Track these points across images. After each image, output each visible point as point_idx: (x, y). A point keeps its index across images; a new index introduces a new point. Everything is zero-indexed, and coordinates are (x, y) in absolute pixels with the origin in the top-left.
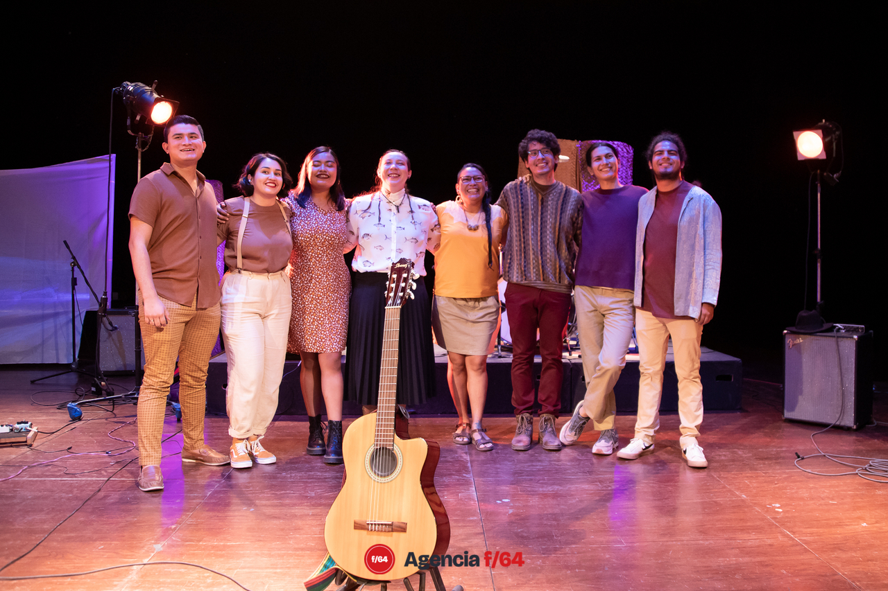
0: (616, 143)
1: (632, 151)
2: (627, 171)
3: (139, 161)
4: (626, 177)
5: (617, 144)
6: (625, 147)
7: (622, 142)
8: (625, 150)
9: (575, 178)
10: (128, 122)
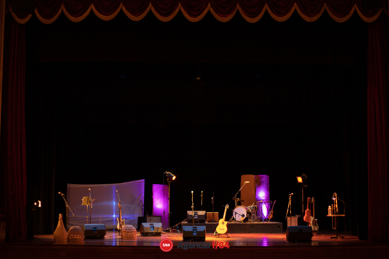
1: (269, 177)
2: (267, 182)
7: (266, 175)
8: (267, 177)
10: (168, 179)
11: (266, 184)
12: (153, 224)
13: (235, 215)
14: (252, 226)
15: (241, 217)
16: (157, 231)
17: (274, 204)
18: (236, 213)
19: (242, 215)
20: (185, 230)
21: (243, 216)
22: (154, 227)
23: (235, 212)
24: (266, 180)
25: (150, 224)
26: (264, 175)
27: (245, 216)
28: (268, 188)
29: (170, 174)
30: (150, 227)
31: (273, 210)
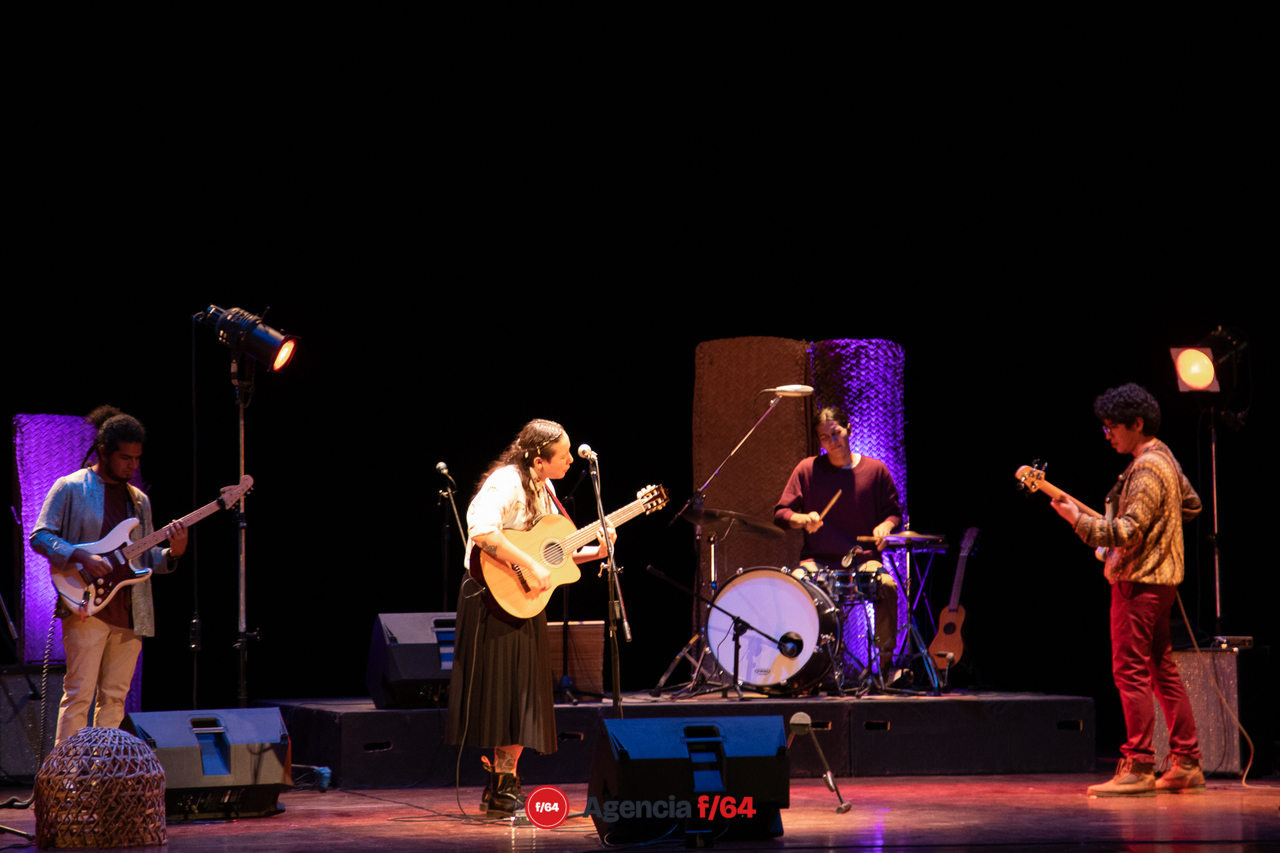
0: (874, 341)
1: (902, 355)
2: (893, 393)
3: (242, 422)
4: (892, 403)
5: (877, 343)
6: (890, 347)
7: (885, 338)
8: (890, 354)
9: (803, 409)
10: (234, 368)
11: (884, 405)
12: (214, 723)
13: (736, 639)
14: (870, 726)
15: (770, 654)
16: (256, 774)
17: (964, 554)
18: (740, 627)
19: (786, 639)
20: (634, 754)
21: (789, 645)
22: (230, 737)
23: (737, 621)
24: (885, 380)
25: (196, 724)
26: (868, 336)
27: (810, 648)
28: (895, 435)
29: (254, 324)
30: (195, 743)
31: (963, 601)
